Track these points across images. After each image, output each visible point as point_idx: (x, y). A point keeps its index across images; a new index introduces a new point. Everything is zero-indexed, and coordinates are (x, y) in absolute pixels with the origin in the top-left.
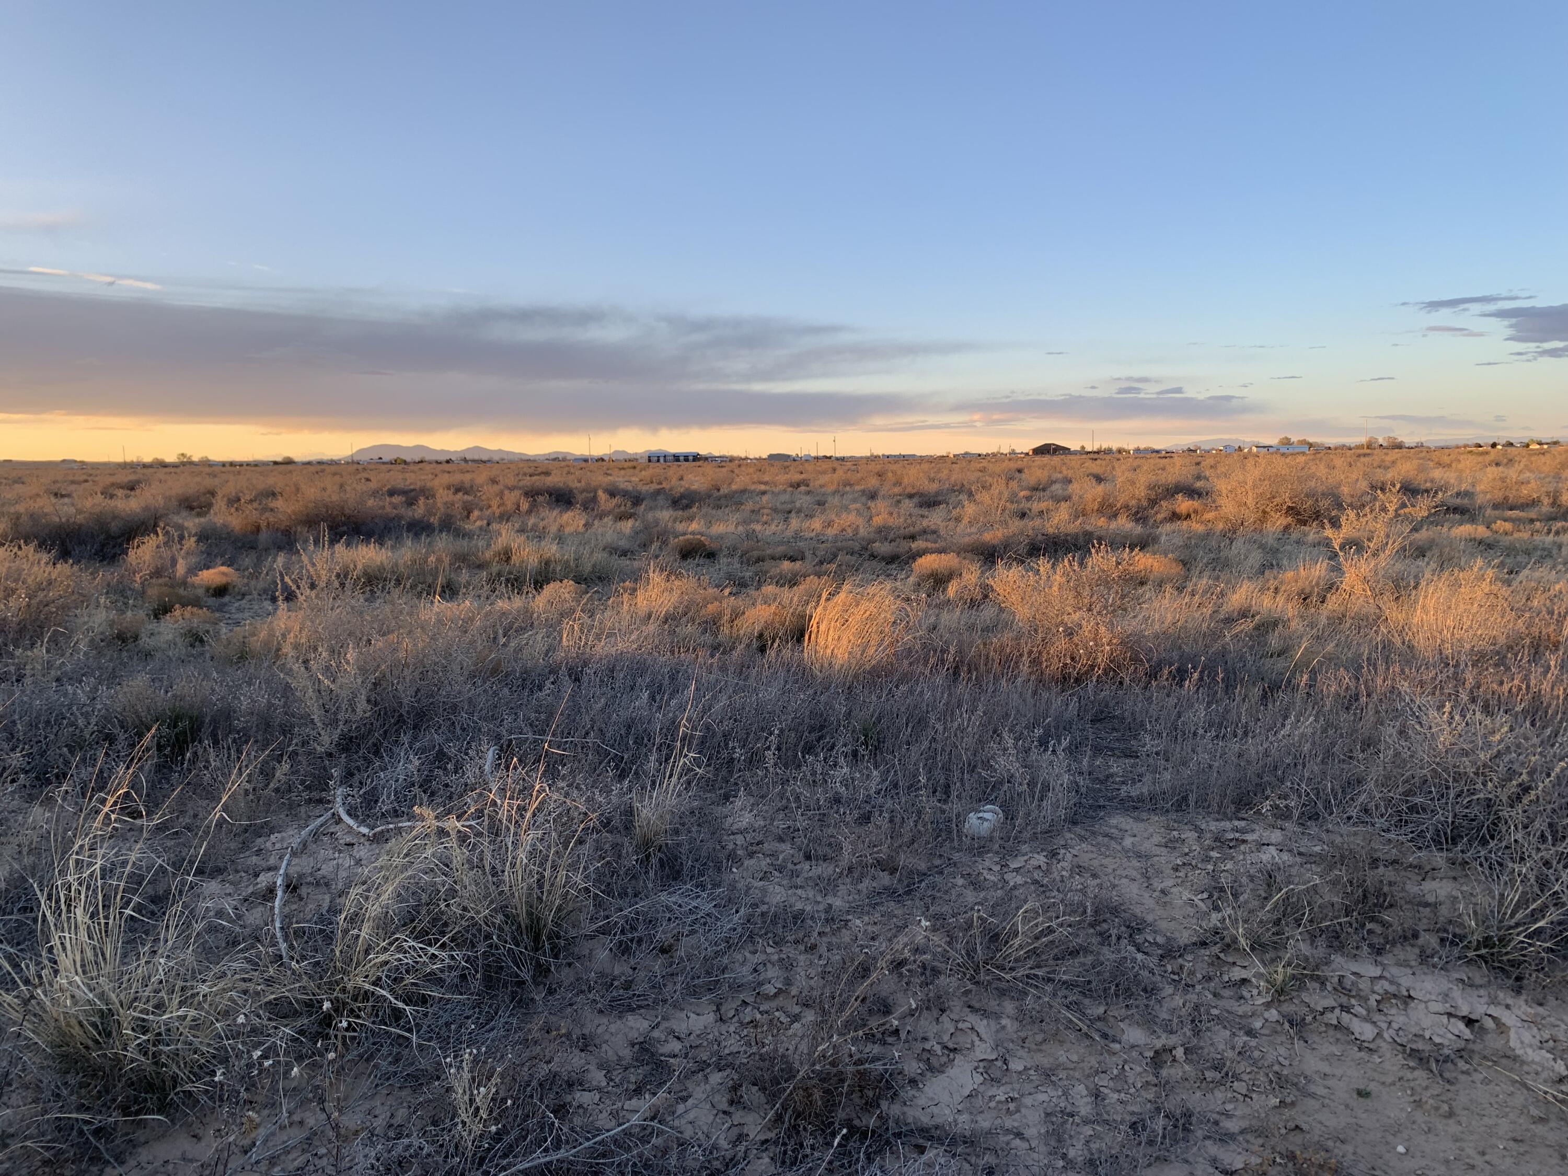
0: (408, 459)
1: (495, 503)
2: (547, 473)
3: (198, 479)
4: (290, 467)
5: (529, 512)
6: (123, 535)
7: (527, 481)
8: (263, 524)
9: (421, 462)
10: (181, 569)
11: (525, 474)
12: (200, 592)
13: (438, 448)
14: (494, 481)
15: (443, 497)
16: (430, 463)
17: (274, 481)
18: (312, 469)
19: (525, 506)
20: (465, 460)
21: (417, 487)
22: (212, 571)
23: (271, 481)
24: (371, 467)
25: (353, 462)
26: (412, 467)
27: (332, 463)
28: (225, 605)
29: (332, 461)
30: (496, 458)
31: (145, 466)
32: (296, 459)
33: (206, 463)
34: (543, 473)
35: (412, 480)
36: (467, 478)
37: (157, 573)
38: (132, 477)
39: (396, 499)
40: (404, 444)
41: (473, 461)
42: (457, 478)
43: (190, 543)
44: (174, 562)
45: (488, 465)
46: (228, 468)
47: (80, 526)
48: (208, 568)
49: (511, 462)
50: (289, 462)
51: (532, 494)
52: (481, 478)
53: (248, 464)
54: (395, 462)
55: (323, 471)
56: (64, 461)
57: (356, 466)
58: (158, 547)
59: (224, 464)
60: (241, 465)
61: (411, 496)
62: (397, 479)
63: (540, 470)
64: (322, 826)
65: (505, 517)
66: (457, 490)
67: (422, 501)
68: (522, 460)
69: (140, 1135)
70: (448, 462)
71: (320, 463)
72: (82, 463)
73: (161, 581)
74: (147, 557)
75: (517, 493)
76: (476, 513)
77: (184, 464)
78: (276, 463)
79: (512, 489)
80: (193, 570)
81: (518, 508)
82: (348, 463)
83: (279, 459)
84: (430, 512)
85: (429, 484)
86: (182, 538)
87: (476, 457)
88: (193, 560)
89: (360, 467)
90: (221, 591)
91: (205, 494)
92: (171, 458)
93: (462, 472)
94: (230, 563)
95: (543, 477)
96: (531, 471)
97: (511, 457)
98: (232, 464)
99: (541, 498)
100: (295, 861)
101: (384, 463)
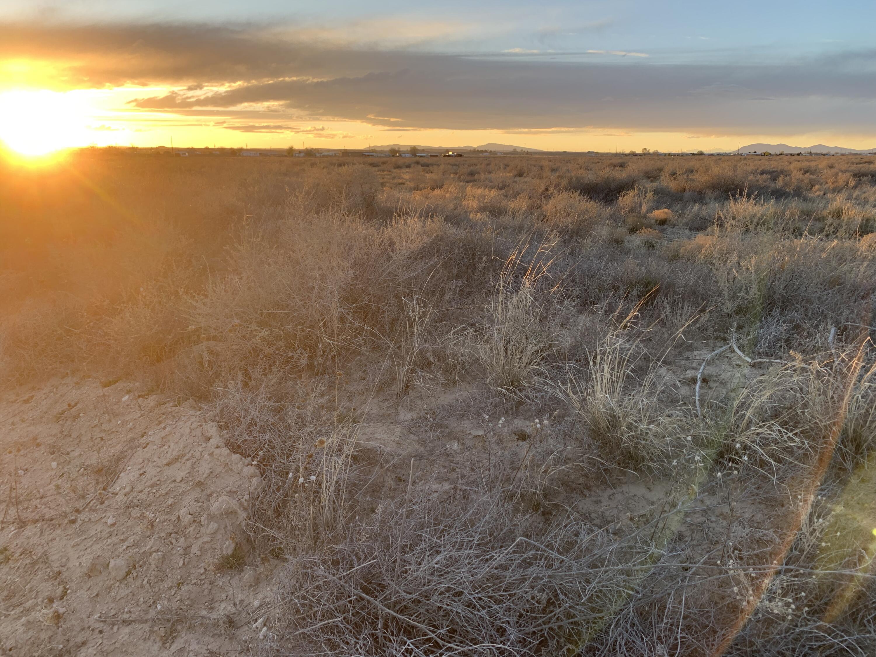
0: (773, 153)
1: (830, 181)
2: (870, 163)
3: (652, 162)
4: (701, 157)
5: (855, 187)
6: (617, 190)
7: (854, 167)
8: (687, 187)
9: (781, 154)
10: (644, 209)
11: (853, 163)
12: (653, 221)
13: (794, 146)
14: (831, 167)
15: (796, 175)
16: (787, 155)
17: (693, 164)
18: (714, 158)
19: (852, 183)
20: (811, 154)
21: (779, 169)
22: (660, 211)
23: (692, 164)
24: (749, 157)
25: (738, 154)
26: (774, 158)
27: (726, 155)
28: (664, 230)
29: (726, 153)
30: (833, 152)
31: (626, 155)
32: (705, 153)
33: (656, 154)
34: (865, 162)
35: (773, 165)
36: (813, 164)
37: (632, 210)
38: (621, 161)
39: (765, 176)
40: (771, 143)
41: (816, 154)
42: (805, 164)
43: (650, 195)
44: (641, 205)
45: (826, 157)
46: (667, 157)
47: (597, 184)
48: (658, 209)
49: (843, 155)
50: (701, 154)
51: (858, 176)
52: (823, 164)
53: (678, 155)
54: (764, 154)
55: (720, 159)
56: (589, 152)
57: (740, 157)
58: (634, 196)
59: (665, 155)
60: (675, 155)
61: (774, 175)
62: (766, 165)
63: (864, 160)
64: (723, 352)
65: (837, 190)
66: (805, 172)
67: (781, 178)
68: (851, 154)
69: (624, 479)
70: (798, 155)
71: (718, 155)
72: (597, 153)
73: (634, 214)
74: (628, 202)
75: (848, 174)
76: (817, 186)
77: (645, 154)
78: (693, 154)
79: (844, 172)
80: (650, 210)
81: (847, 184)
82: (735, 155)
83: (695, 152)
84: (786, 185)
85: (786, 168)
86: (646, 192)
87: (819, 152)
88: (650, 204)
89: (743, 157)
90: (663, 222)
91: (656, 170)
92: (639, 151)
93: (808, 161)
94: (668, 207)
95: (866, 165)
96: (858, 161)
97: (843, 152)
98: (670, 155)
99: (865, 178)
100: (708, 367)
101: (757, 155)
